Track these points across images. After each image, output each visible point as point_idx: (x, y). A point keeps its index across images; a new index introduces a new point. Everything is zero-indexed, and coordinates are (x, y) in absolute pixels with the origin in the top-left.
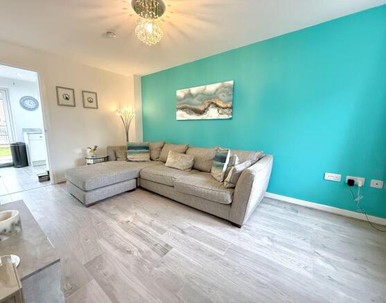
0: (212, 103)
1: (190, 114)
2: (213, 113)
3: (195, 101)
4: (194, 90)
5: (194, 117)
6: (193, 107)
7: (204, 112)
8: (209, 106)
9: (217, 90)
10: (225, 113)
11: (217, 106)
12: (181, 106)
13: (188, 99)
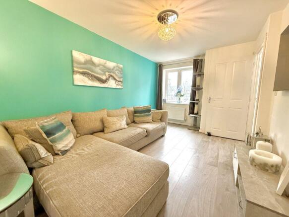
0: (112, 76)
1: (92, 80)
2: (112, 84)
3: (98, 70)
4: (96, 60)
5: (97, 84)
6: (96, 75)
7: (106, 81)
8: (109, 77)
9: (114, 67)
10: (120, 85)
11: (115, 79)
12: (81, 71)
13: (89, 66)
